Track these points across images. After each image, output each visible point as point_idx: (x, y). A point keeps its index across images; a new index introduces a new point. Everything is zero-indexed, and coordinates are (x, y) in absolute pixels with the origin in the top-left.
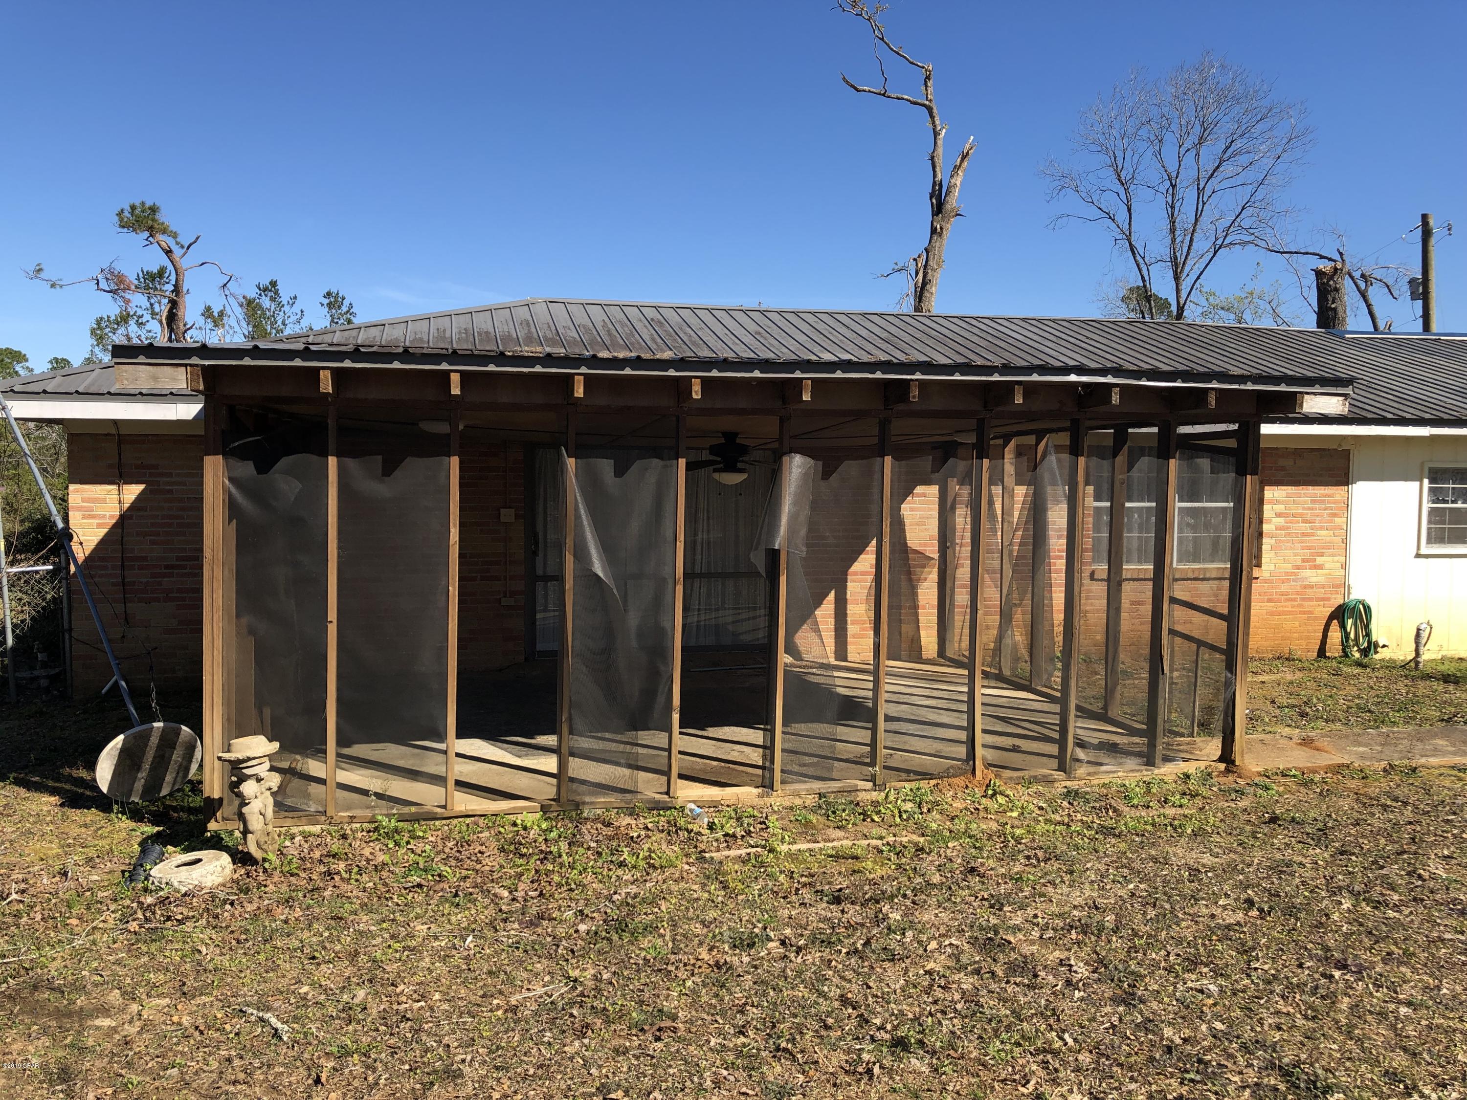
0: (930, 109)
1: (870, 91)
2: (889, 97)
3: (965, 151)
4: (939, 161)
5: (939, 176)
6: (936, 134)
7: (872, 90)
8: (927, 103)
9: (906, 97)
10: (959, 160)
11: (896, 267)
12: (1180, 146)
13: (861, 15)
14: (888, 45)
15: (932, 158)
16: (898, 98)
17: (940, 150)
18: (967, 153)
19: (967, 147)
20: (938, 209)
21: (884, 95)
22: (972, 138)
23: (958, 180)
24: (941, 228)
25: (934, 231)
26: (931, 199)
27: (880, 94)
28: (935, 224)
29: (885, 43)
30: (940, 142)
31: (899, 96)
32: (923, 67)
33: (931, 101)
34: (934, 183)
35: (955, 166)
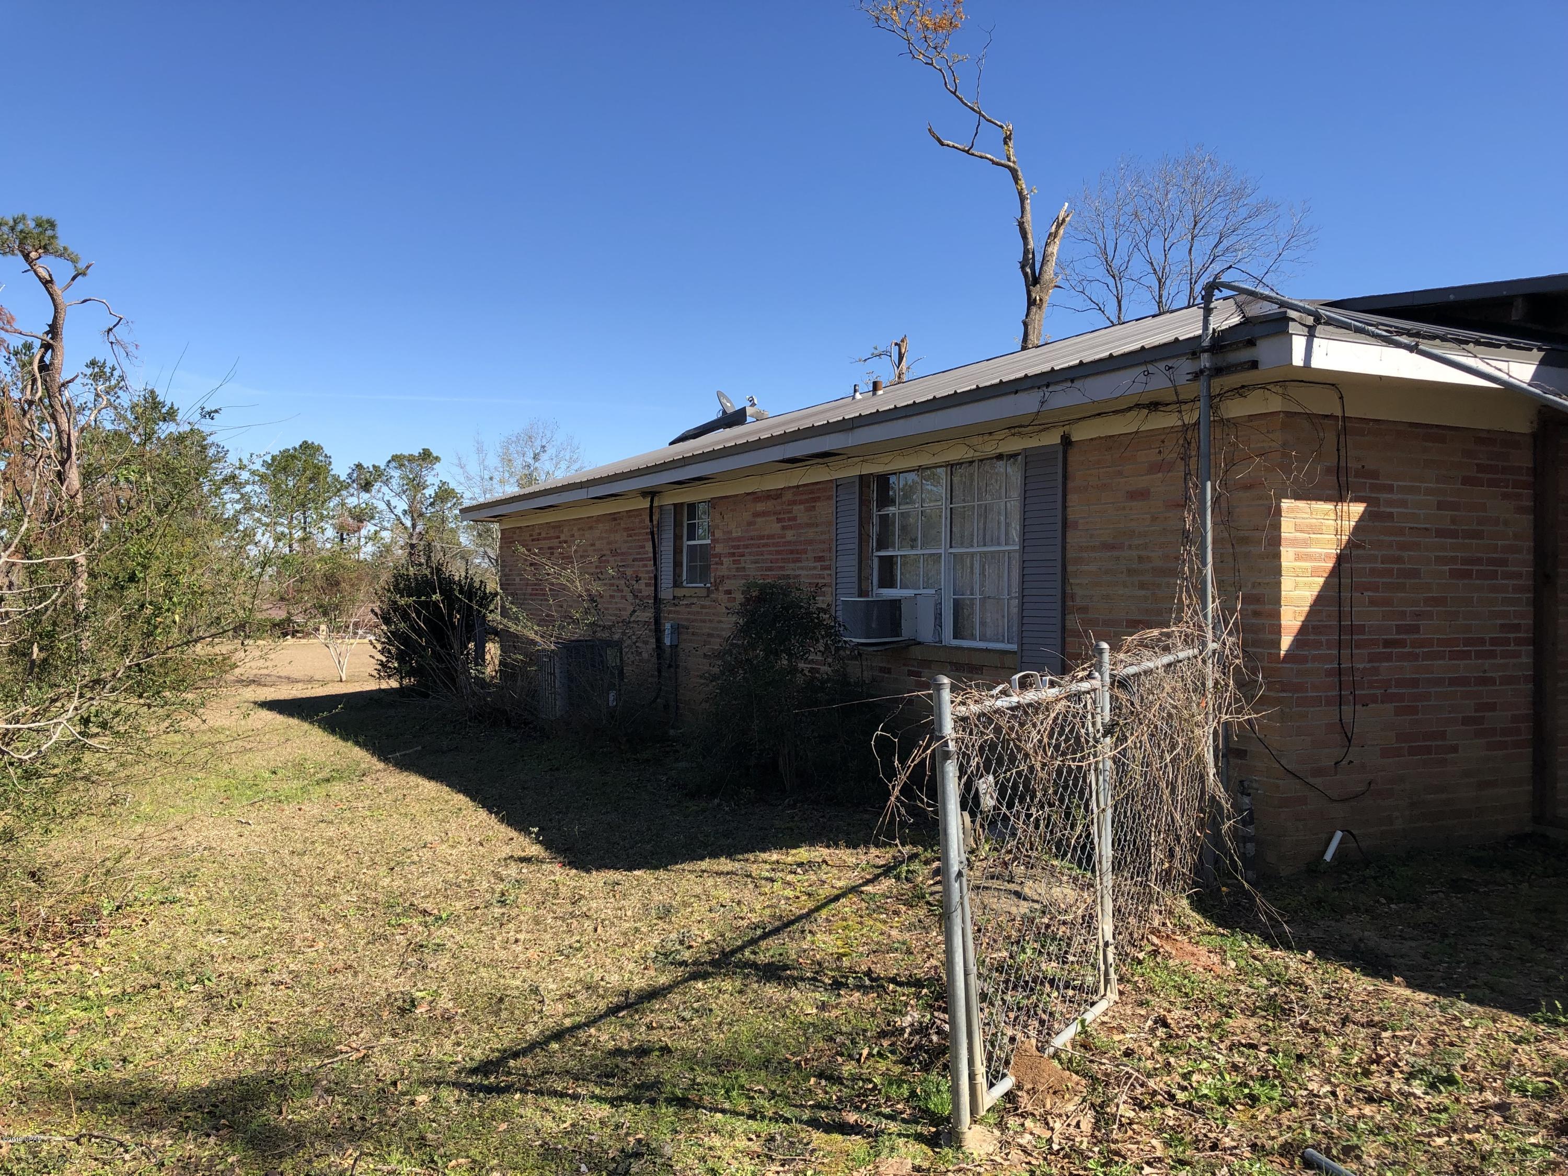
0: (1014, 172)
1: (953, 147)
2: (973, 154)
3: (1061, 219)
4: (1029, 227)
5: (1031, 245)
6: (1022, 199)
7: (956, 145)
8: (1011, 164)
9: (989, 156)
10: (1054, 227)
11: (876, 352)
12: (1166, 239)
13: (932, 64)
14: (960, 99)
15: (1021, 225)
16: (981, 157)
17: (1028, 217)
18: (1064, 220)
19: (1062, 214)
20: (1033, 280)
21: (967, 152)
22: (1067, 204)
23: (1054, 249)
24: (1041, 300)
25: (1031, 302)
26: (1023, 268)
27: (963, 151)
28: (1034, 295)
29: (957, 97)
30: (1028, 207)
31: (983, 154)
32: (1001, 127)
33: (1014, 162)
34: (1026, 251)
35: (1050, 234)
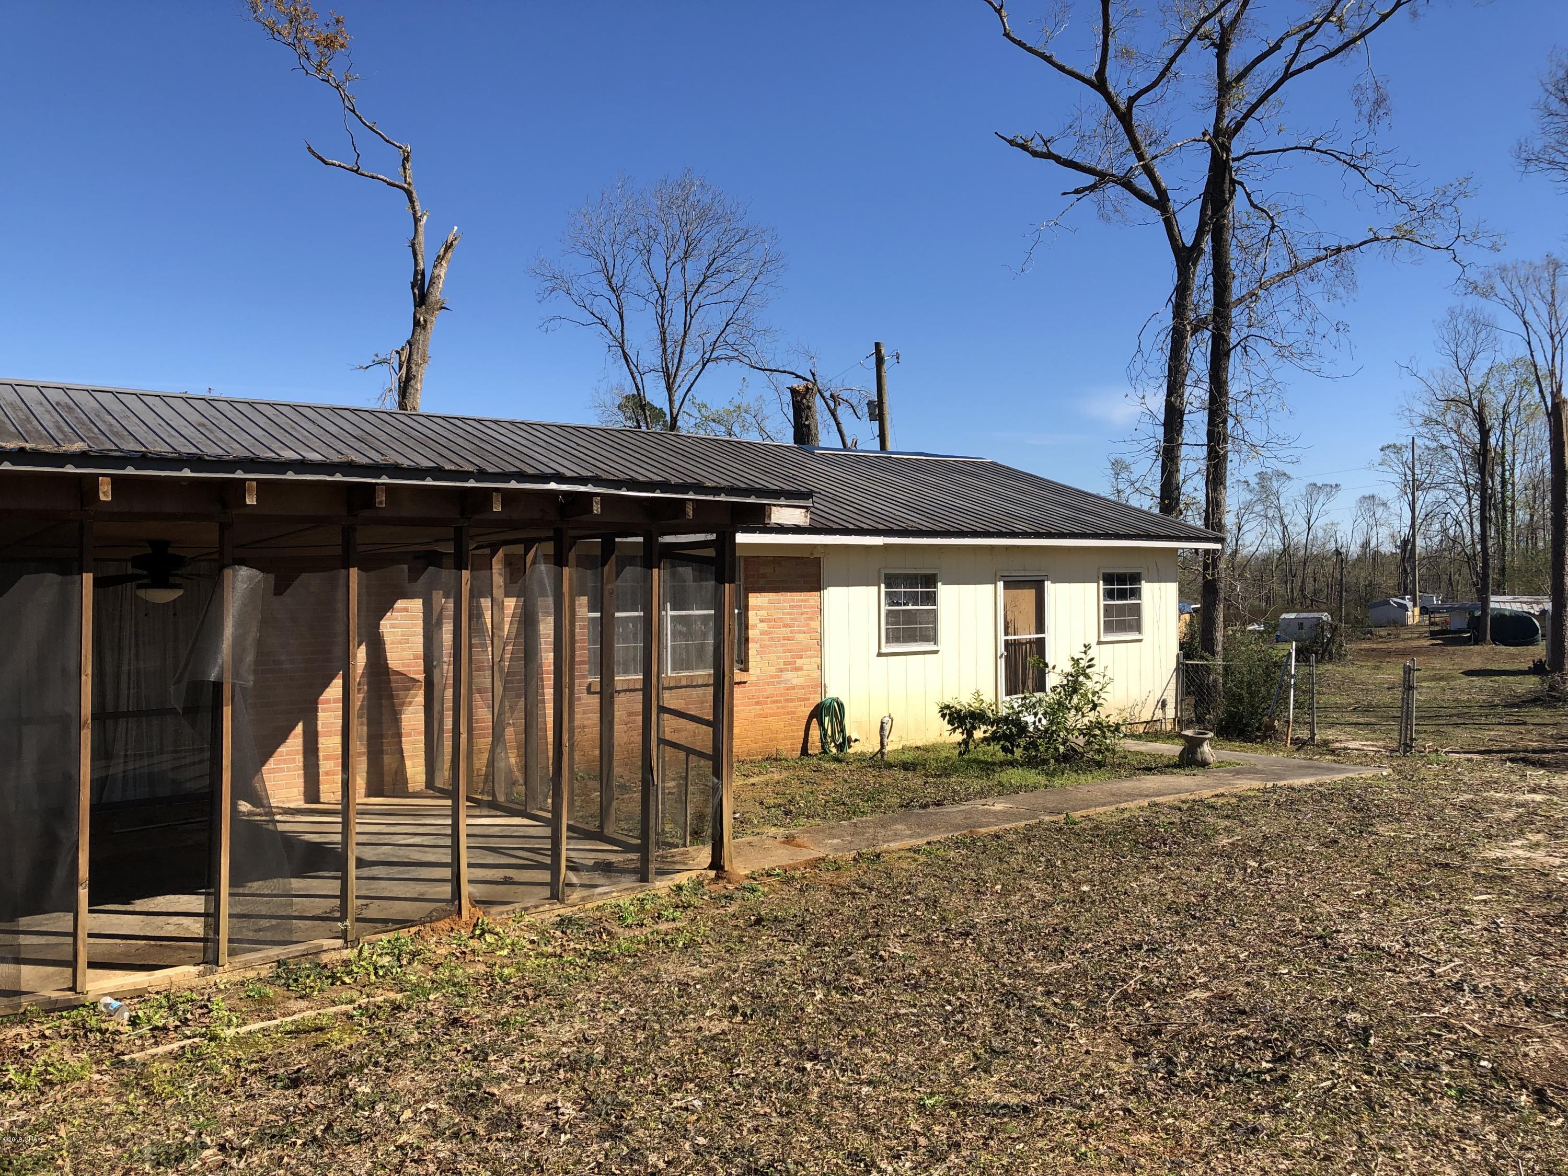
0: (409, 194)
1: (340, 166)
2: (362, 174)
3: (449, 242)
4: (421, 250)
5: (421, 265)
6: (417, 220)
7: (343, 165)
8: (406, 186)
9: (382, 177)
10: (442, 250)
11: (377, 359)
12: (667, 258)
13: (328, 81)
14: (360, 118)
15: (413, 245)
16: (372, 177)
17: (421, 238)
18: (451, 244)
19: (451, 238)
20: (421, 299)
21: (356, 171)
22: (456, 228)
23: (442, 272)
24: (425, 321)
25: (416, 323)
26: (413, 288)
27: (352, 171)
28: (418, 316)
29: (357, 115)
30: (421, 229)
31: (375, 175)
32: (400, 148)
33: (409, 184)
34: (416, 273)
35: (439, 256)
